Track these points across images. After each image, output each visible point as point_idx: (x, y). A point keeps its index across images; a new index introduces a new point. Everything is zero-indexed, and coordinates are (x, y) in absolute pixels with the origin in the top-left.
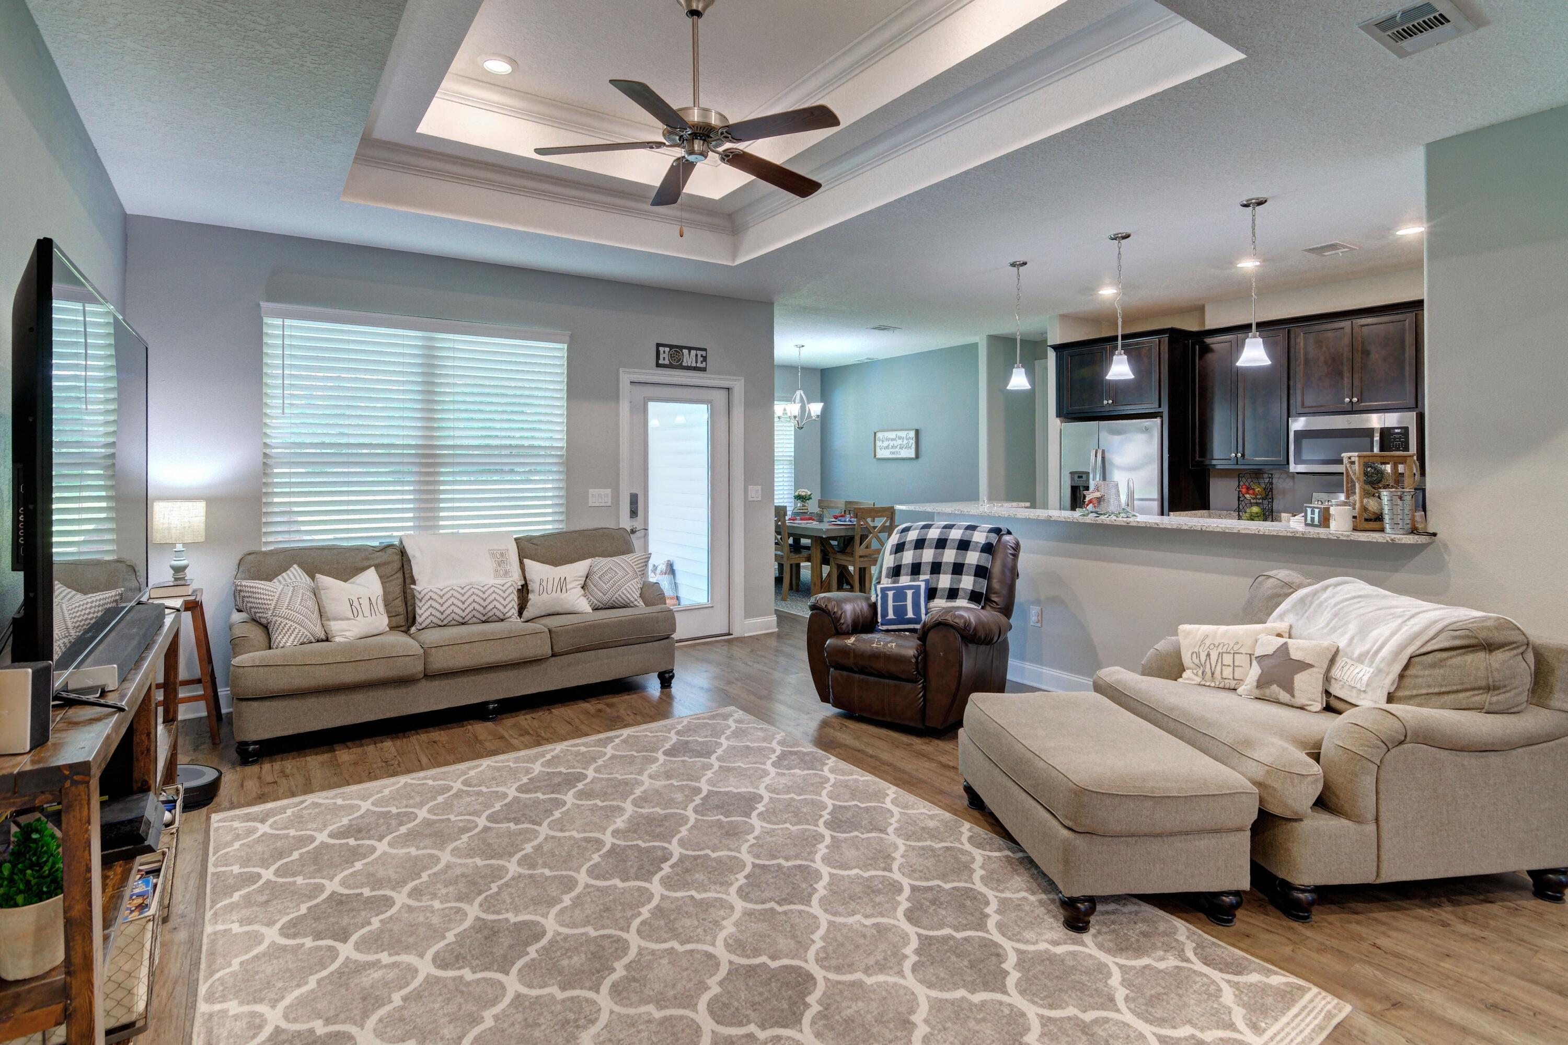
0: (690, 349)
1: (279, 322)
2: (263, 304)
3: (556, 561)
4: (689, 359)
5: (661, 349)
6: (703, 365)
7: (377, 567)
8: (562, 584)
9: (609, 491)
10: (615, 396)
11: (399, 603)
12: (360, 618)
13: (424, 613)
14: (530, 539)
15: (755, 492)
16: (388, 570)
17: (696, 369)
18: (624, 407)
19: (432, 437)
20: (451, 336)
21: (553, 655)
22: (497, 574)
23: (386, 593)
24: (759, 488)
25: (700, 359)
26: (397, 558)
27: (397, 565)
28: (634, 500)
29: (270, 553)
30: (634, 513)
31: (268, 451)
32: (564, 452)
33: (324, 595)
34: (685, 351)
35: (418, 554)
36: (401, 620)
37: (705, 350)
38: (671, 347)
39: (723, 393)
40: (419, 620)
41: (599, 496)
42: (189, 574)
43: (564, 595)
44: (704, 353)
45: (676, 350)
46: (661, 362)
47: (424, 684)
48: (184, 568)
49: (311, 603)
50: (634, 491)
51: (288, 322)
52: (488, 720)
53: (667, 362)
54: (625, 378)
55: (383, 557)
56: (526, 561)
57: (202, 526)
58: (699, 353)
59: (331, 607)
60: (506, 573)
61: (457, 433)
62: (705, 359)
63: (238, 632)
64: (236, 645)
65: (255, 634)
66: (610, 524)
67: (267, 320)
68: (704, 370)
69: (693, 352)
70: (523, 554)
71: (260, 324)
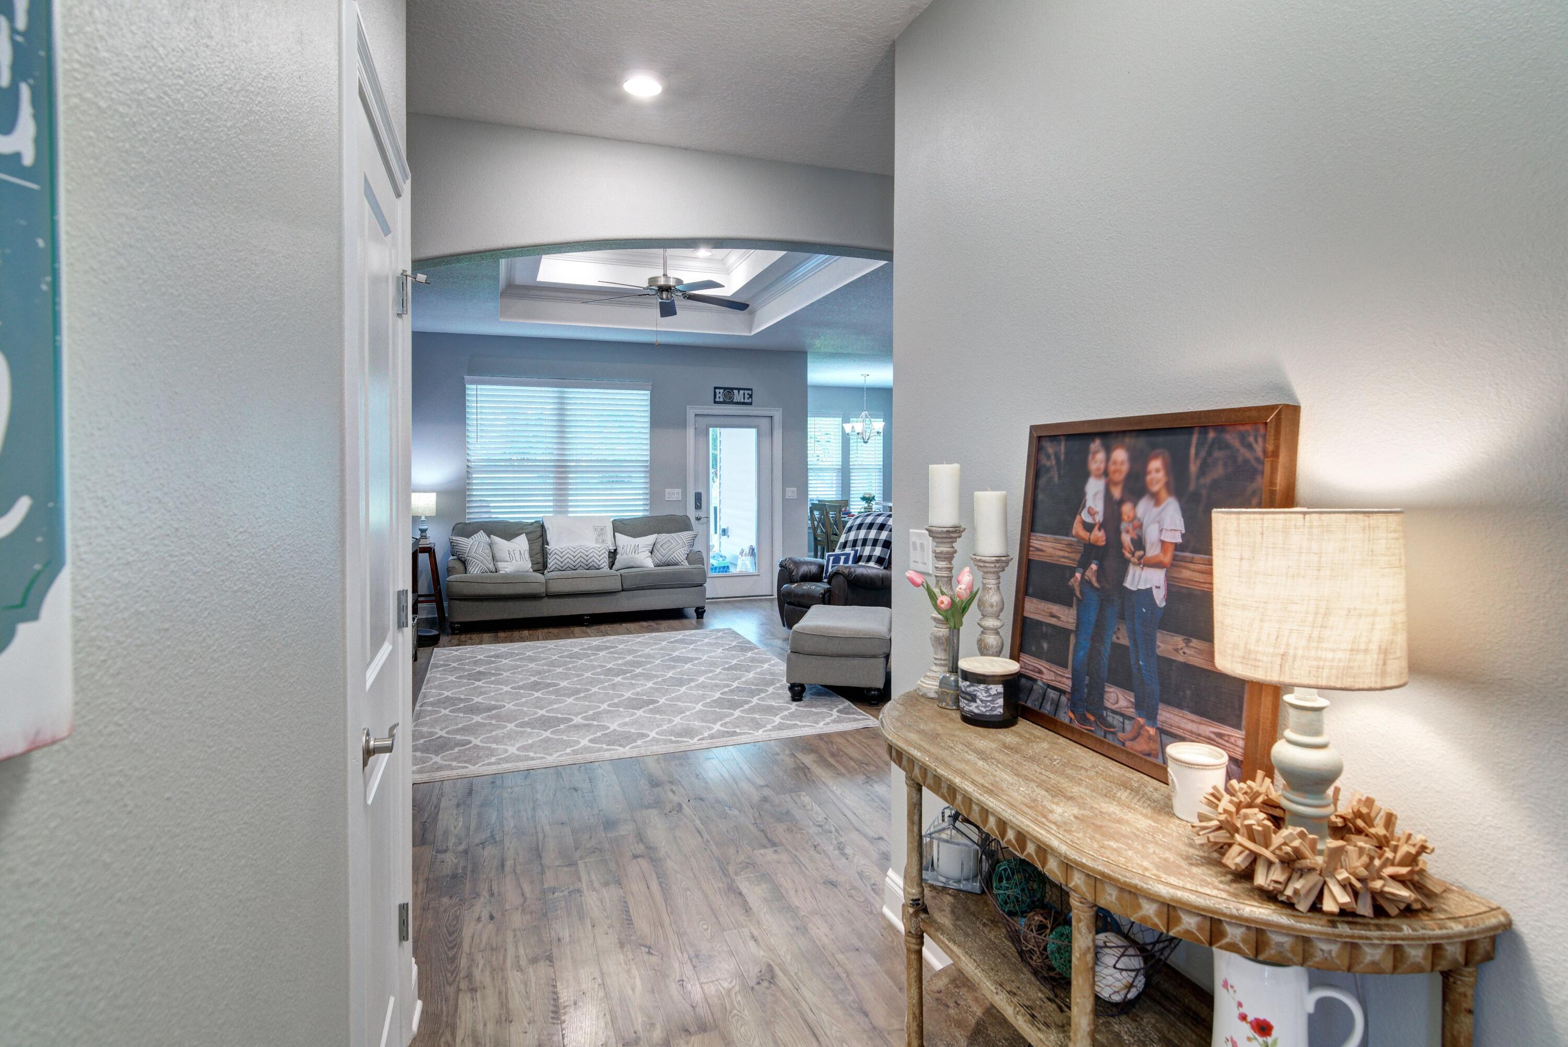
0: (739, 389)
1: (474, 387)
2: (466, 377)
3: (635, 534)
4: (738, 397)
5: (717, 391)
6: (750, 400)
7: (527, 534)
8: (636, 549)
9: (680, 490)
10: (683, 425)
11: (539, 556)
12: (514, 561)
13: (551, 563)
14: (622, 521)
15: (791, 492)
16: (533, 536)
17: (744, 403)
18: (691, 432)
19: (564, 455)
20: (574, 390)
21: (623, 590)
22: (597, 541)
23: (531, 550)
24: (795, 489)
25: (747, 396)
26: (539, 529)
27: (539, 533)
28: (698, 497)
29: (469, 524)
30: (698, 506)
31: (469, 464)
32: (648, 464)
33: (495, 547)
34: (736, 392)
35: (551, 528)
36: (540, 566)
37: (751, 390)
38: (725, 389)
39: (768, 420)
40: (549, 566)
41: (673, 494)
42: (428, 533)
43: (637, 556)
44: (750, 392)
45: (729, 390)
46: (717, 400)
47: (546, 600)
48: (425, 530)
49: (488, 551)
50: (699, 491)
51: (479, 387)
52: (584, 626)
53: (721, 400)
54: (691, 412)
55: (531, 529)
56: (617, 534)
57: (435, 507)
58: (746, 392)
59: (498, 555)
60: (603, 541)
61: (579, 452)
62: (751, 396)
63: (451, 565)
64: (450, 571)
65: (459, 565)
66: (679, 513)
67: (467, 386)
68: (750, 404)
69: (742, 392)
70: (615, 529)
71: (464, 389)
